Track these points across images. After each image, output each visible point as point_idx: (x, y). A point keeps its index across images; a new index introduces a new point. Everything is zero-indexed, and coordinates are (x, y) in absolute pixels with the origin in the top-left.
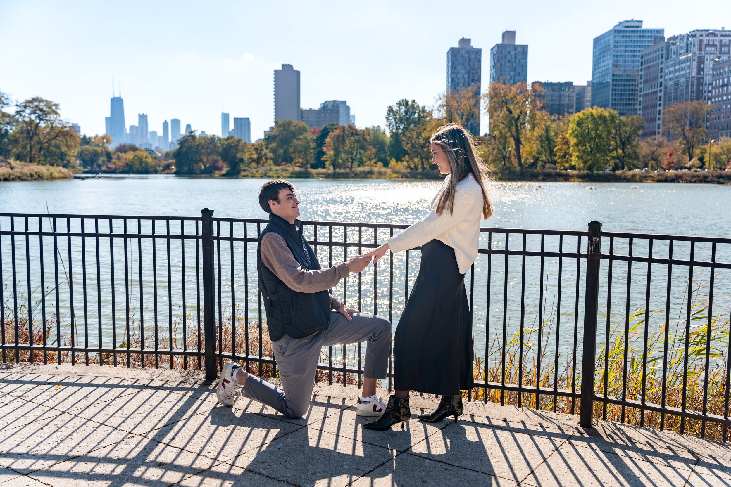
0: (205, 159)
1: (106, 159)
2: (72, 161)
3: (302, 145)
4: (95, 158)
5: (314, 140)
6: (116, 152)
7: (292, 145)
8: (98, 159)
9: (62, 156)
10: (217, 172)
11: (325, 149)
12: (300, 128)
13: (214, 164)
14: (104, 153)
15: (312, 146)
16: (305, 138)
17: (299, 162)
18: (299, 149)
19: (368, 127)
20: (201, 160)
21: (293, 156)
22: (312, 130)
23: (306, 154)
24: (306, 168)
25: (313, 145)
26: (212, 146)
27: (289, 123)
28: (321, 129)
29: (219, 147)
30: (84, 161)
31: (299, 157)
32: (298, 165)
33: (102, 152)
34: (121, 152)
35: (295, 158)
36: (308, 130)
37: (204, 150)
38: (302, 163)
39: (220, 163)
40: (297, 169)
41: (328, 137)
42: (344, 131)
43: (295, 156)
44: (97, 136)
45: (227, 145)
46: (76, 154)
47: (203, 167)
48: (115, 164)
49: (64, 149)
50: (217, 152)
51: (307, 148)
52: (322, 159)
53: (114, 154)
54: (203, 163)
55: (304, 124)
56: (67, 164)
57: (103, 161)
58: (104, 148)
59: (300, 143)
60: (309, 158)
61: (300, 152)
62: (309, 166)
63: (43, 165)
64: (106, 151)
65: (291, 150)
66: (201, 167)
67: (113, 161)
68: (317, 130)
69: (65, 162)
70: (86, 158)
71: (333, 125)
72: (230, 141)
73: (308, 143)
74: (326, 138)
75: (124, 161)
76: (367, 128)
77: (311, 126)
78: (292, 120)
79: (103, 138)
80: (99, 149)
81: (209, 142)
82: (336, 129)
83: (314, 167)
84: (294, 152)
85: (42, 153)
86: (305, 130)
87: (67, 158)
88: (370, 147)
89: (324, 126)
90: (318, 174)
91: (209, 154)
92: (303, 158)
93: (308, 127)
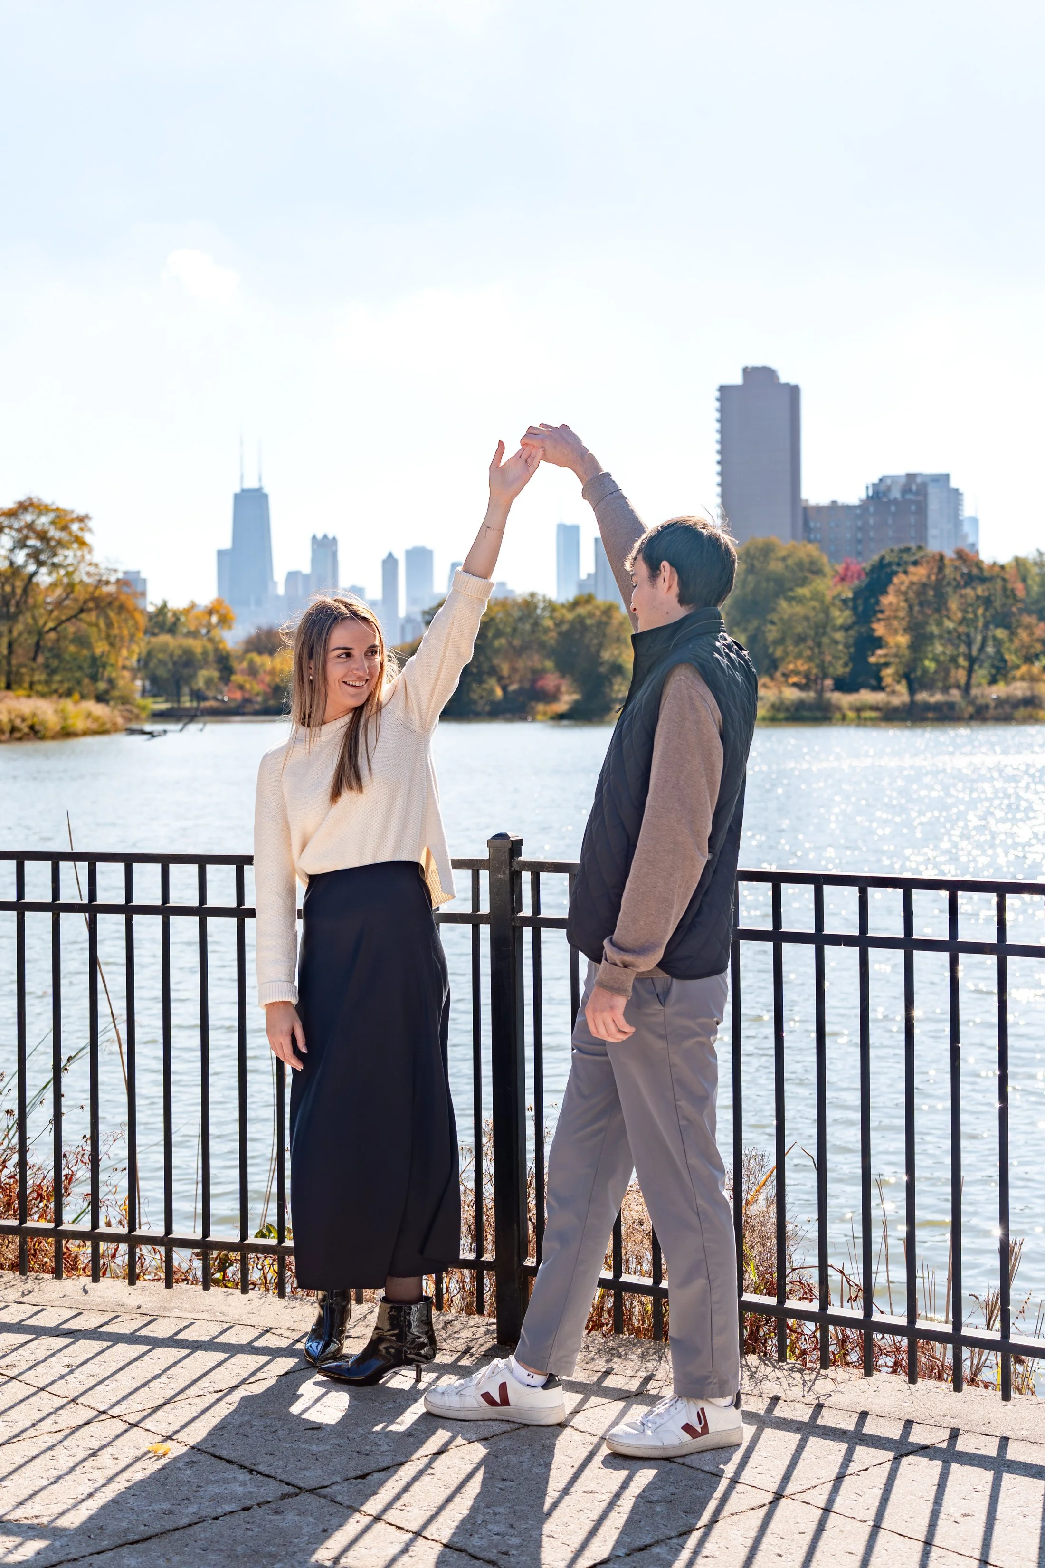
0: (505, 669)
1: (216, 674)
2: (121, 683)
3: (807, 618)
4: (186, 672)
5: (845, 601)
6: (247, 651)
7: (775, 617)
8: (193, 676)
9: (96, 668)
10: (540, 707)
11: (880, 629)
12: (800, 565)
13: (534, 682)
14: (211, 657)
15: (839, 622)
16: (817, 596)
17: (796, 673)
18: (799, 629)
19: (1022, 554)
20: (494, 671)
21: (779, 653)
22: (840, 568)
23: (819, 645)
24: (820, 692)
25: (841, 617)
26: (528, 627)
27: (767, 551)
28: (867, 565)
29: (547, 630)
30: (154, 680)
31: (799, 656)
32: (794, 679)
33: (205, 653)
34: (260, 653)
35: (782, 659)
36: (827, 569)
37: (503, 641)
38: (807, 676)
39: (551, 681)
40: (791, 694)
41: (891, 589)
42: (941, 568)
43: (786, 653)
44: (193, 606)
45: (572, 623)
46: (133, 662)
47: (499, 693)
48: (241, 687)
49: (100, 648)
50: (542, 645)
51: (822, 627)
52: (872, 660)
53: (241, 659)
54: (500, 679)
55: (812, 549)
56: (107, 692)
57: (209, 682)
58: (211, 640)
59: (799, 610)
60: (828, 658)
61: (800, 639)
62: (829, 683)
63: (43, 695)
64: (216, 650)
65: (772, 633)
66: (492, 692)
67: (237, 678)
68: (854, 568)
69: (102, 686)
70: (162, 672)
71: (908, 550)
72: (582, 610)
73: (826, 611)
74: (884, 592)
75: (267, 679)
76: (1017, 560)
77: (834, 556)
78: (775, 539)
79: (210, 612)
80: (197, 646)
81: (516, 614)
82: (915, 563)
83: (844, 685)
84: (781, 641)
85: (40, 660)
86: (816, 571)
87: (109, 672)
88: (1027, 619)
89: (876, 558)
90: (859, 709)
91: (519, 651)
92: (810, 659)
93: (825, 559)
